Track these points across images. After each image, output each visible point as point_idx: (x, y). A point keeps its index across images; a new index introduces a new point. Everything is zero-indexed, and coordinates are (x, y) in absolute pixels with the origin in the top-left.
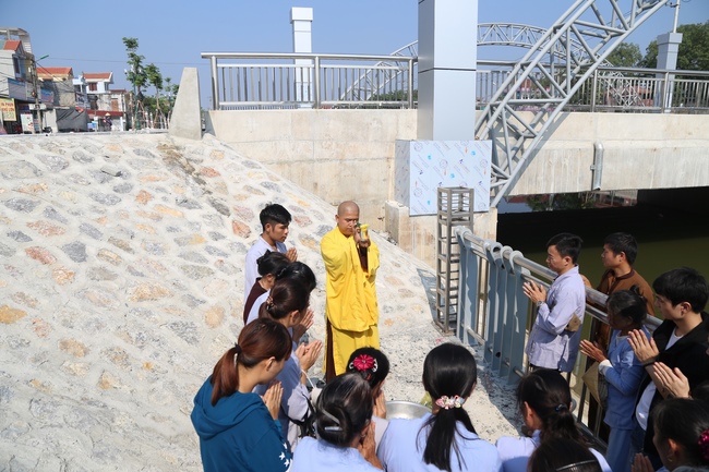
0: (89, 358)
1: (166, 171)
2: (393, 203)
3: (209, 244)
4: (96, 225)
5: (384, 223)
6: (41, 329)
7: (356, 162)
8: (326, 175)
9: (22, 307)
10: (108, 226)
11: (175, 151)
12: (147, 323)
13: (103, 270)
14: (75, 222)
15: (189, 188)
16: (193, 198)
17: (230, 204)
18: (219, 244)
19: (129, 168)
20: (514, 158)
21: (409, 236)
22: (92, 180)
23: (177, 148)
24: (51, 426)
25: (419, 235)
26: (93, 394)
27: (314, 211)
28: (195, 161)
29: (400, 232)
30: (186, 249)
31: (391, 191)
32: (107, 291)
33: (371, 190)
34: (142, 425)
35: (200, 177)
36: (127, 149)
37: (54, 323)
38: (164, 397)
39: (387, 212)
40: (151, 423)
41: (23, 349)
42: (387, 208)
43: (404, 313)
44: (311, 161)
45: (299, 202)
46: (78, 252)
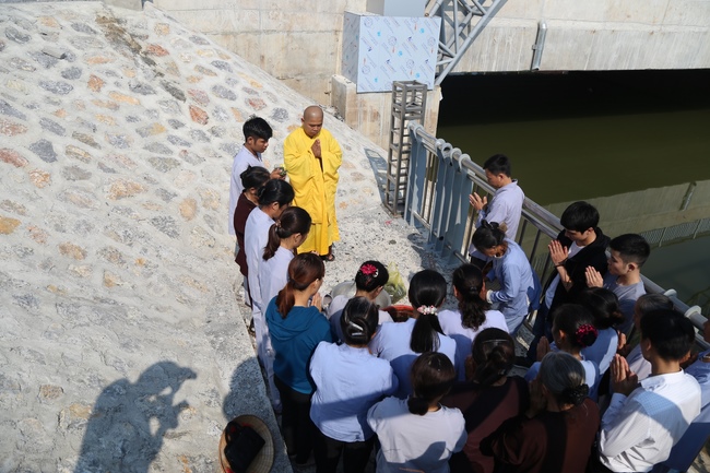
0: (89, 260)
1: (111, 50)
2: (341, 79)
3: (170, 133)
4: (56, 119)
5: (330, 98)
6: (39, 236)
7: (304, 34)
8: (272, 47)
9: (12, 215)
10: (68, 119)
11: (116, 25)
12: (131, 222)
13: (76, 169)
14: (33, 117)
15: (140, 71)
16: (145, 81)
17: (184, 88)
18: (178, 133)
19: (72, 48)
20: (461, 34)
21: (356, 112)
22: (36, 65)
23: (118, 21)
24: (80, 325)
25: (365, 112)
26: (102, 293)
27: (268, 93)
28: (140, 37)
29: (347, 109)
30: (149, 140)
31: (339, 65)
32: (85, 191)
33: (318, 63)
34: (150, 316)
35: (149, 56)
36: (64, 23)
37: (48, 229)
38: (161, 289)
39: (334, 87)
40: (157, 314)
41: (30, 257)
42: (334, 83)
43: (356, 196)
44: (258, 32)
45: (252, 83)
46: (45, 150)
